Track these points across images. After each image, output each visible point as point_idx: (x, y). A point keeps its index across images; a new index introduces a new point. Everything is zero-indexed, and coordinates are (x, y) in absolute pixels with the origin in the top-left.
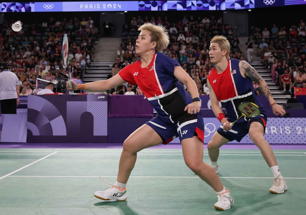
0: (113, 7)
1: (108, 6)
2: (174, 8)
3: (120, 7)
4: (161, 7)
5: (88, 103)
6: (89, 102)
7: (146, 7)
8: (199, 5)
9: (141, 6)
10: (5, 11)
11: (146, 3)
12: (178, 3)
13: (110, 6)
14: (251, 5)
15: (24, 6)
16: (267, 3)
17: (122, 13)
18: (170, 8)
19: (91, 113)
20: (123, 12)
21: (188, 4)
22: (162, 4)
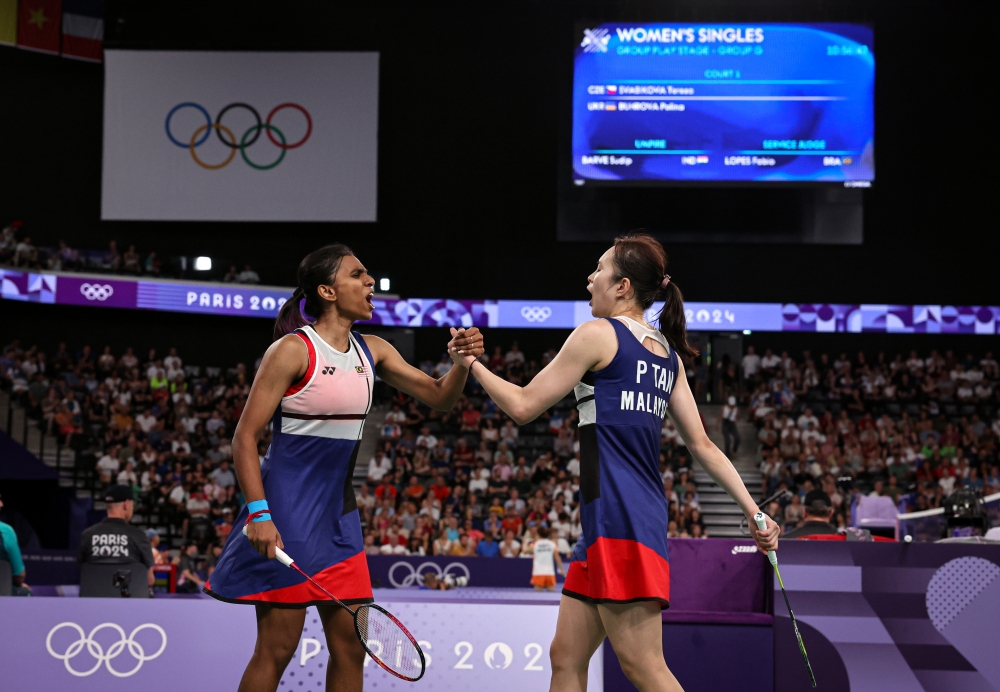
0: (712, 318)
1: (699, 315)
2: (879, 325)
3: (731, 318)
4: (844, 322)
7: (802, 322)
8: (947, 319)
9: (789, 317)
10: (417, 322)
11: (802, 311)
12: (890, 312)
13: (703, 317)
15: (469, 310)
17: (734, 337)
18: (870, 324)
20: (740, 333)
21: (918, 314)
22: (847, 314)
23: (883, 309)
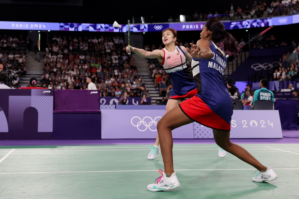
2: (87, 29)
3: (44, 27)
4: (77, 28)
5: (32, 98)
6: (33, 96)
7: (65, 28)
8: (106, 28)
9: (61, 27)
11: (65, 25)
12: (90, 26)
13: (36, 26)
14: (145, 29)
16: (157, 28)
18: (84, 29)
19: (36, 108)
20: (47, 31)
22: (78, 26)
23: (88, 24)
